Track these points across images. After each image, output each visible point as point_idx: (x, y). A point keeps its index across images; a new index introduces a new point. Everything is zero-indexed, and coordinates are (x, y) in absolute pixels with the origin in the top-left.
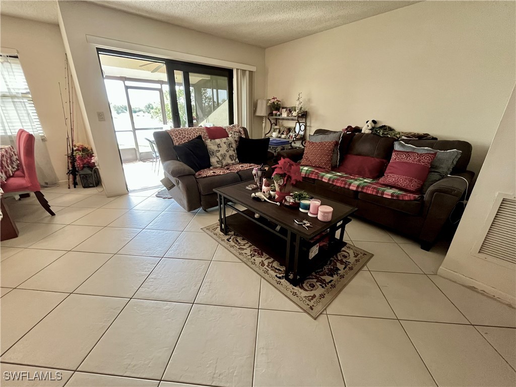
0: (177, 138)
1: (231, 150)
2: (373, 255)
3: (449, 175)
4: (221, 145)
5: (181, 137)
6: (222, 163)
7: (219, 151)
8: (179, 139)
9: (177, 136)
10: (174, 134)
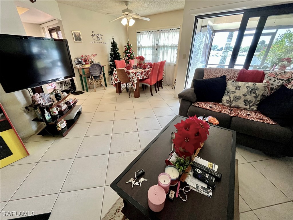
1: (251, 95)
4: (241, 88)
5: (210, 74)
6: (231, 103)
7: (235, 92)
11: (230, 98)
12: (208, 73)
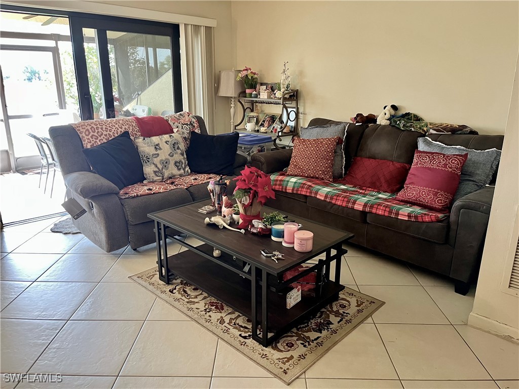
0: (89, 137)
1: (177, 153)
2: (384, 303)
3: (487, 185)
4: (160, 146)
5: (95, 134)
6: (163, 174)
7: (158, 154)
8: (92, 137)
9: (89, 133)
10: (84, 130)
11: (156, 166)
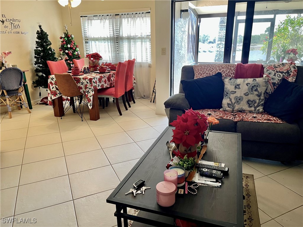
1: (253, 94)
4: (240, 86)
6: (234, 107)
7: (236, 92)
11: (231, 100)
12: (200, 72)
